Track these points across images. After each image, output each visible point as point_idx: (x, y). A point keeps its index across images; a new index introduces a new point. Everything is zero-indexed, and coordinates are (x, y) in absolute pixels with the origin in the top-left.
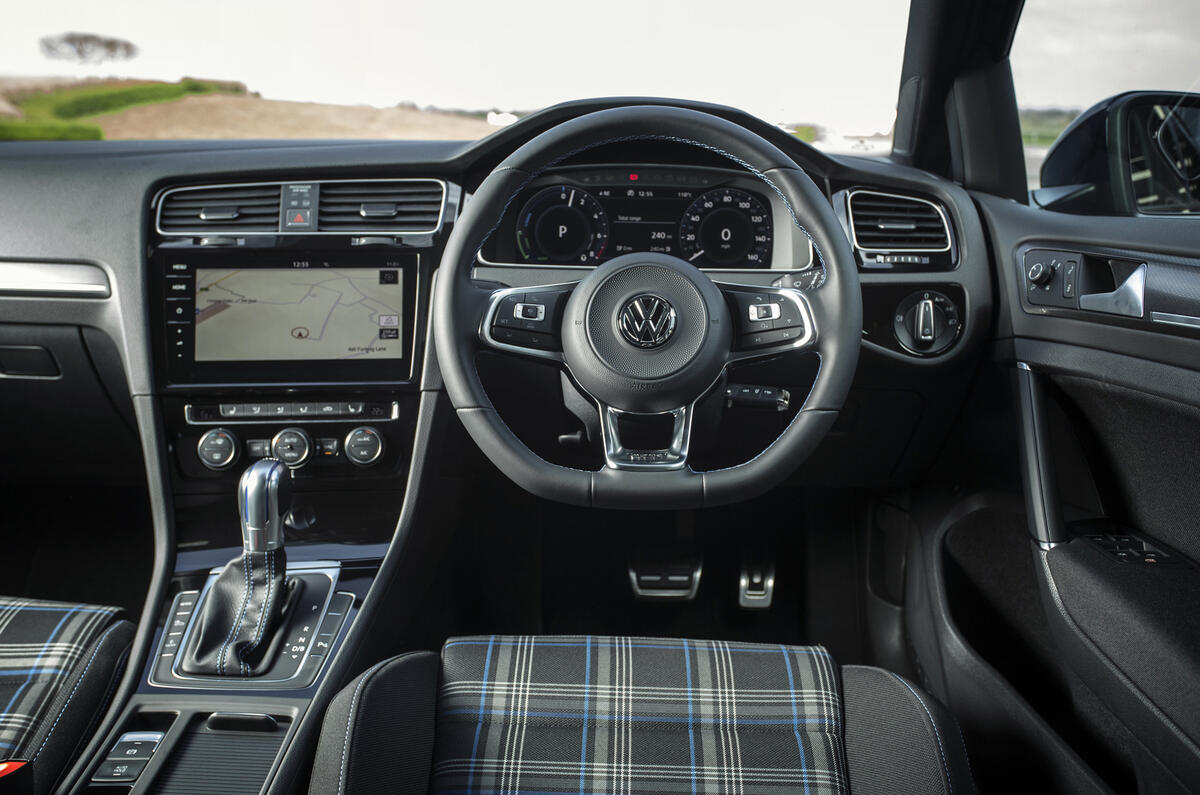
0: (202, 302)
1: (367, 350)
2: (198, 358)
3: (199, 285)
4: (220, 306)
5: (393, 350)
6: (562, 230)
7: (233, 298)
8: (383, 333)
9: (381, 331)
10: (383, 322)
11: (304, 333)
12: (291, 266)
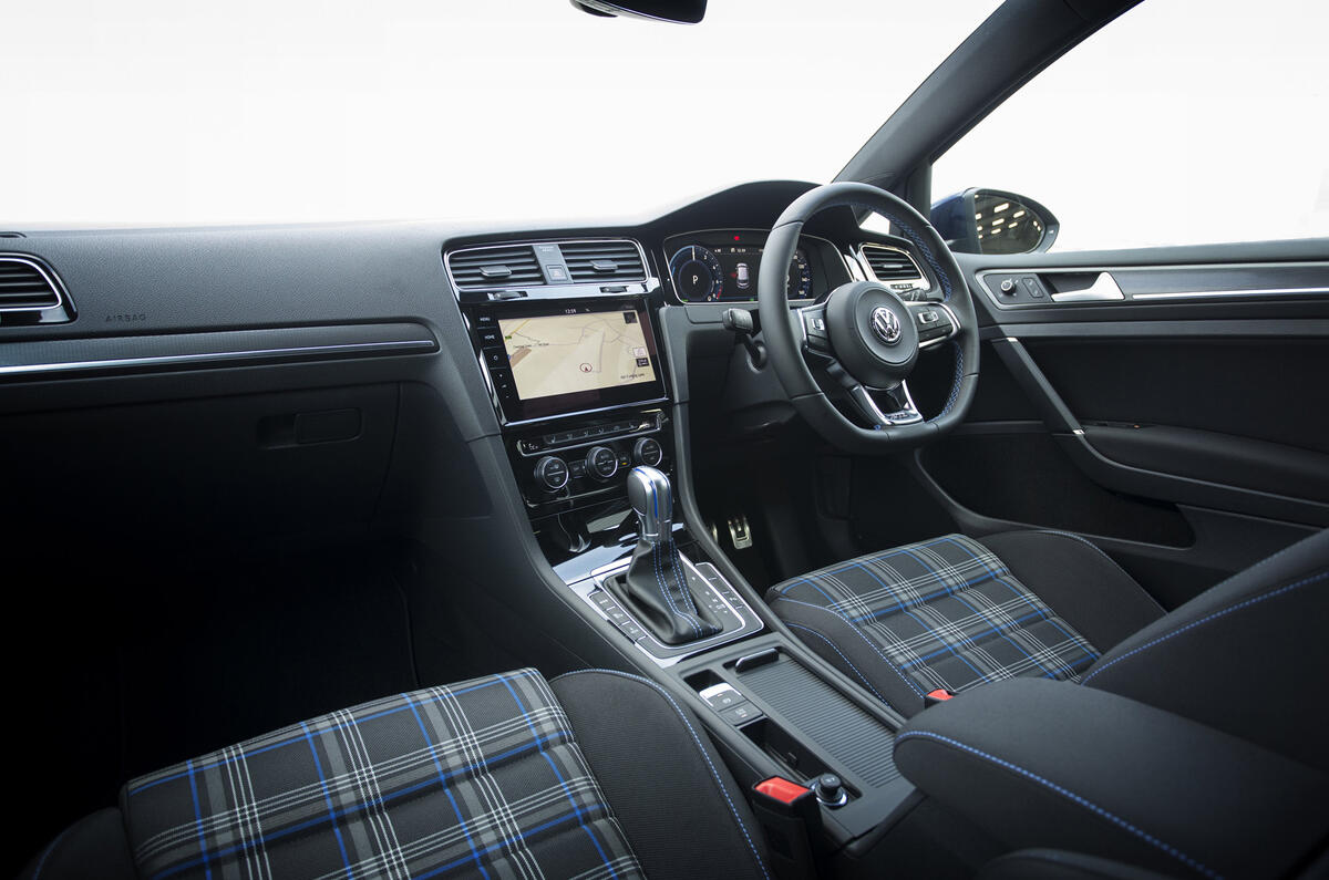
0: (510, 350)
1: (633, 376)
2: (522, 397)
3: (505, 334)
4: (524, 351)
5: (648, 375)
6: (695, 279)
7: (533, 343)
8: (640, 362)
9: (637, 360)
10: (638, 355)
11: (589, 369)
12: (565, 314)
